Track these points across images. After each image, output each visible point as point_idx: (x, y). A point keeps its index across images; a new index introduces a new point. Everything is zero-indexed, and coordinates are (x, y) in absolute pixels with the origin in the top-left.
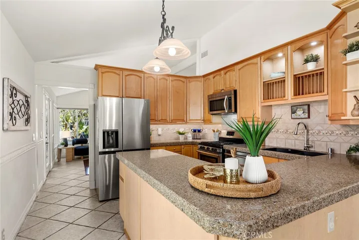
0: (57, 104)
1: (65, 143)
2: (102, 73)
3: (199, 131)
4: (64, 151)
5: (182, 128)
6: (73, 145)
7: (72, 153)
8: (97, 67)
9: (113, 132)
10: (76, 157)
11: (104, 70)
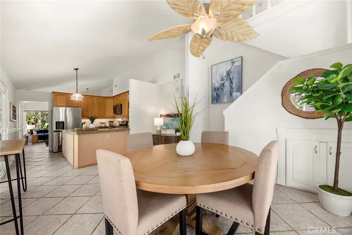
0: (24, 108)
1: (31, 132)
2: (56, 95)
3: (112, 122)
4: (30, 137)
5: (103, 121)
6: (37, 133)
7: (36, 139)
8: (53, 92)
9: (61, 122)
10: (39, 141)
11: (57, 94)
